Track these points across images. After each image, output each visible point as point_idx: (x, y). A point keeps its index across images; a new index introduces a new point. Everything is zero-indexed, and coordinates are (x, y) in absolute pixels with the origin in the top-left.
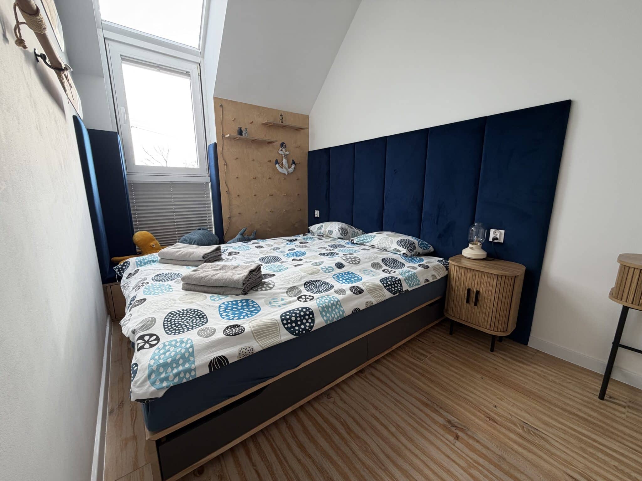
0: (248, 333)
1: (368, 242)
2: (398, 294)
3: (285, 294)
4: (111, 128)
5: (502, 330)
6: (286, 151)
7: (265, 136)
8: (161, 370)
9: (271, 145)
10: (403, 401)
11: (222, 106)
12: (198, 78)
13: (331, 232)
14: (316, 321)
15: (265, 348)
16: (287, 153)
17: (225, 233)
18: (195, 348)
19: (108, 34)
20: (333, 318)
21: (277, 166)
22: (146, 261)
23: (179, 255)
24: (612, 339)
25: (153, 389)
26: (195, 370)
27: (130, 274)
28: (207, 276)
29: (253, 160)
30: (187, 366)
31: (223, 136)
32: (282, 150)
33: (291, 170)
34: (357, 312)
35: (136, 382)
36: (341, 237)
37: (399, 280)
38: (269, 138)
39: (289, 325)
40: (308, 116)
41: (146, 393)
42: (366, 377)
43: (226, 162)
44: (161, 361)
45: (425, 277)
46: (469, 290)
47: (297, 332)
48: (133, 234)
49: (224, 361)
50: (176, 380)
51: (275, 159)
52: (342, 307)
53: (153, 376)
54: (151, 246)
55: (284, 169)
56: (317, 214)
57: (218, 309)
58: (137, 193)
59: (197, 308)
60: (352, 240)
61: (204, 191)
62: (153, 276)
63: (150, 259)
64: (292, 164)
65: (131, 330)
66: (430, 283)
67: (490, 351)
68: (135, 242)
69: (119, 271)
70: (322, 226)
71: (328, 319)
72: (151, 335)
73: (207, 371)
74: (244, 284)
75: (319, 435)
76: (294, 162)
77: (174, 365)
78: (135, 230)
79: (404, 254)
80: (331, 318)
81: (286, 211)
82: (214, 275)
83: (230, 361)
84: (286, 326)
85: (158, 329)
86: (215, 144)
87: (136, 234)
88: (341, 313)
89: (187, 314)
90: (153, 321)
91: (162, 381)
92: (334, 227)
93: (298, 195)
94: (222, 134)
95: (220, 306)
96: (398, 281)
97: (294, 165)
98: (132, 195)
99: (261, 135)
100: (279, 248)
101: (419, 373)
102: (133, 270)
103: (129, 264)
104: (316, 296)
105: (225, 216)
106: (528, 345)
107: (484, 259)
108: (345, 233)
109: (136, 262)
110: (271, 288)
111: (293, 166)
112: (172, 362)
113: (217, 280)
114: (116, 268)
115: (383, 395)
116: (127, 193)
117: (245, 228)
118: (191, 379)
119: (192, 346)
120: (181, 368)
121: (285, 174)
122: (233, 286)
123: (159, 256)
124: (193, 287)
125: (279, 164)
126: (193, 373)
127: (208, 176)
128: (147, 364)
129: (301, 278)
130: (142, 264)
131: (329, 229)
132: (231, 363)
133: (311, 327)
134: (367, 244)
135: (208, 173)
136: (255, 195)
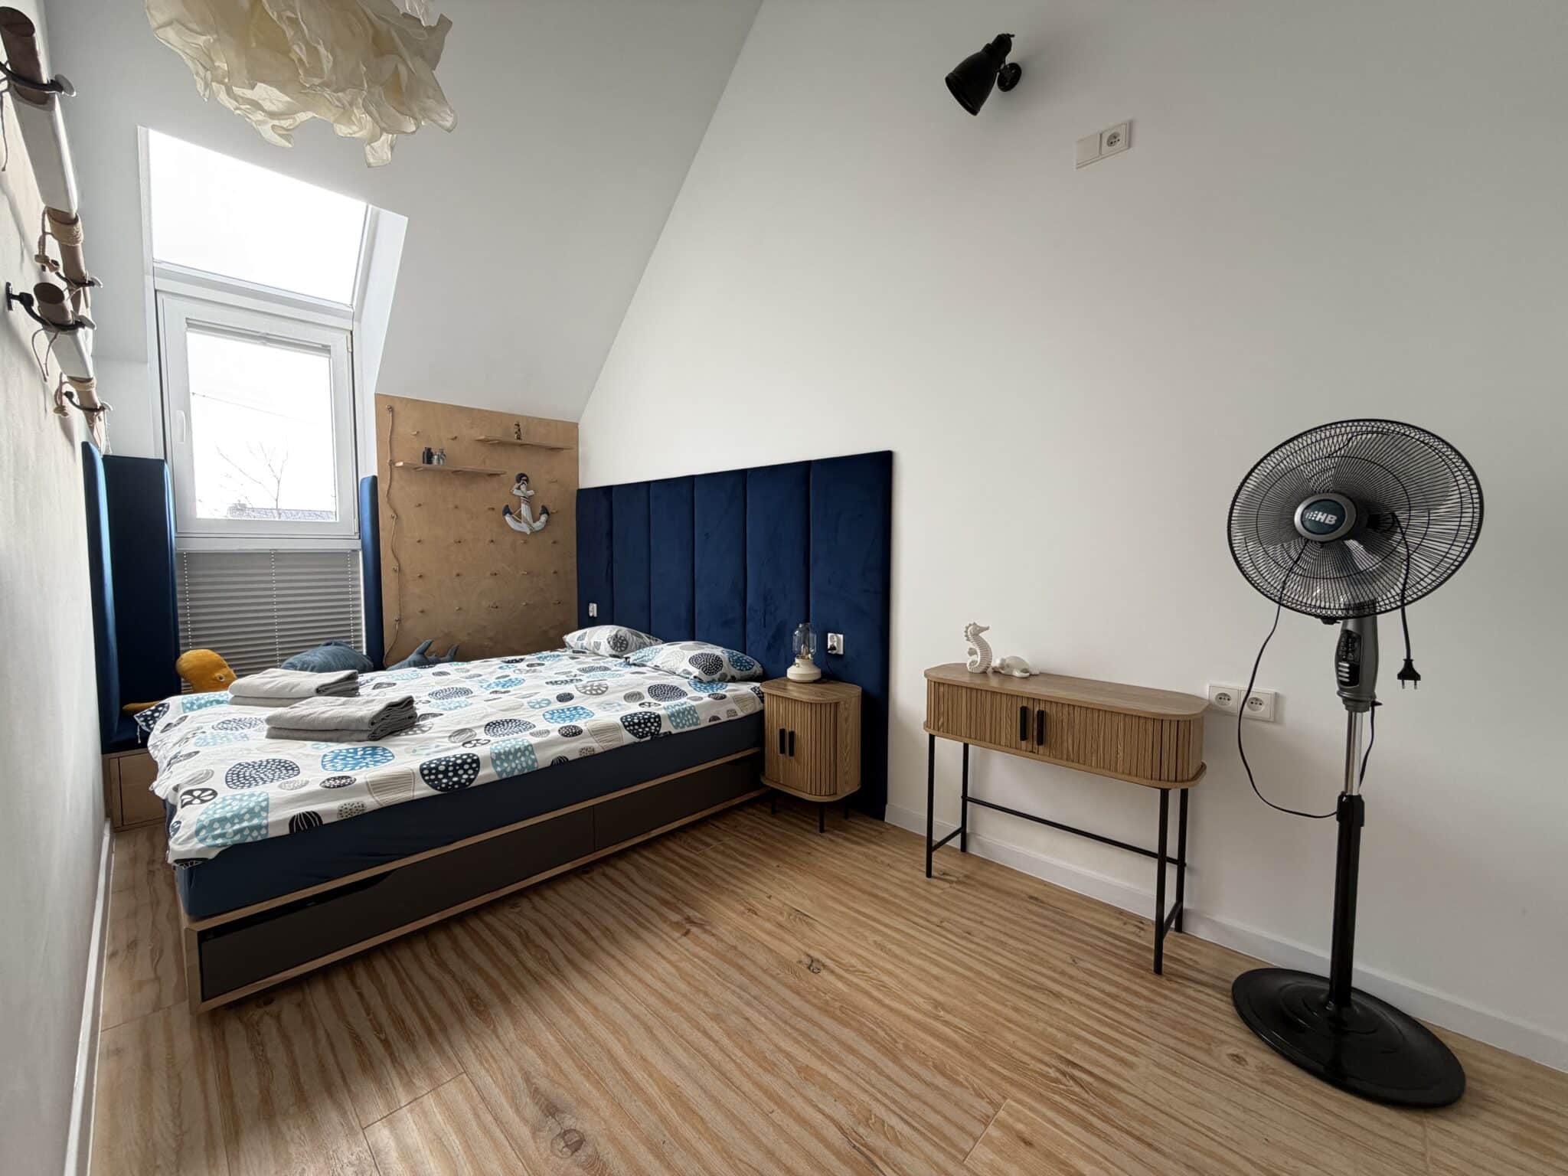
0: (359, 786)
1: (649, 660)
2: (648, 738)
3: (447, 740)
4: (149, 450)
5: (828, 793)
6: (528, 489)
7: (484, 462)
8: (216, 825)
9: (495, 479)
10: (635, 902)
11: (391, 409)
12: (346, 357)
13: (597, 645)
14: (481, 773)
15: (384, 805)
16: (531, 492)
17: (386, 653)
18: (271, 802)
19: (162, 284)
20: (513, 770)
21: (508, 518)
22: (203, 701)
23: (272, 687)
24: (960, 793)
25: (201, 845)
26: (267, 827)
27: (169, 725)
28: (311, 714)
29: (456, 507)
30: (256, 821)
31: (392, 463)
32: (519, 488)
33: (538, 525)
34: (560, 763)
35: (177, 839)
36: (614, 653)
37: (658, 716)
38: (490, 467)
39: (433, 777)
40: (577, 424)
41: (190, 851)
42: (591, 879)
43: (395, 512)
44: (217, 816)
45: (713, 713)
46: (782, 732)
47: (443, 786)
48: (177, 655)
49: (314, 819)
50: (237, 838)
51: (505, 505)
52: (534, 754)
53: (203, 833)
54: (215, 679)
55: (523, 523)
56: (593, 609)
57: (320, 759)
58: (193, 573)
59: (283, 757)
60: (626, 658)
61: (346, 566)
62: (215, 724)
63: (212, 699)
64: (541, 514)
65: (171, 787)
66: (720, 723)
67: (818, 832)
68: (180, 672)
69: (146, 721)
70: (586, 633)
71: (504, 770)
72: (204, 790)
73: (286, 831)
74: (373, 724)
75: (476, 950)
76: (545, 511)
77: (236, 821)
78: (182, 649)
79: (695, 677)
80: (509, 770)
81: (527, 604)
82: (323, 713)
83: (325, 821)
84: (427, 778)
85: (217, 783)
86: (375, 478)
87: (184, 656)
88: (530, 762)
89: (266, 766)
90: (209, 774)
91: (215, 837)
92: (602, 635)
93: (555, 572)
94: (388, 461)
95: (325, 756)
96: (655, 718)
97: (545, 515)
98: (183, 577)
99: (473, 463)
100: (480, 675)
101: (682, 867)
102: (174, 718)
103: (168, 708)
104: (493, 739)
105: (389, 616)
106: (886, 820)
107: (815, 682)
108: (621, 647)
109: (183, 703)
110: (423, 732)
111: (543, 518)
112: (233, 817)
113: (327, 719)
114: (141, 716)
115: (606, 897)
116: (173, 573)
117: (429, 641)
118: (259, 838)
119: (267, 800)
120: (245, 824)
121: (524, 533)
122: (353, 727)
123: (231, 692)
124: (285, 733)
125: (511, 514)
126: (263, 832)
127: (357, 537)
128: (196, 820)
129: (484, 717)
130: (195, 707)
131: (595, 639)
132: (326, 825)
133: (470, 781)
134: (649, 664)
135: (357, 530)
136: (458, 575)
